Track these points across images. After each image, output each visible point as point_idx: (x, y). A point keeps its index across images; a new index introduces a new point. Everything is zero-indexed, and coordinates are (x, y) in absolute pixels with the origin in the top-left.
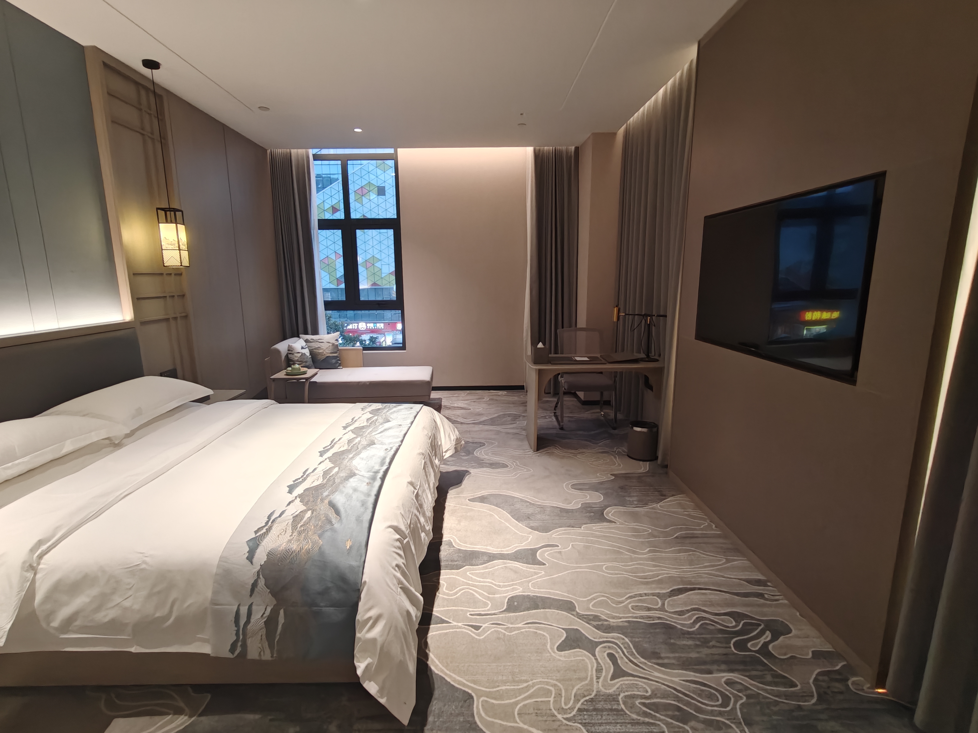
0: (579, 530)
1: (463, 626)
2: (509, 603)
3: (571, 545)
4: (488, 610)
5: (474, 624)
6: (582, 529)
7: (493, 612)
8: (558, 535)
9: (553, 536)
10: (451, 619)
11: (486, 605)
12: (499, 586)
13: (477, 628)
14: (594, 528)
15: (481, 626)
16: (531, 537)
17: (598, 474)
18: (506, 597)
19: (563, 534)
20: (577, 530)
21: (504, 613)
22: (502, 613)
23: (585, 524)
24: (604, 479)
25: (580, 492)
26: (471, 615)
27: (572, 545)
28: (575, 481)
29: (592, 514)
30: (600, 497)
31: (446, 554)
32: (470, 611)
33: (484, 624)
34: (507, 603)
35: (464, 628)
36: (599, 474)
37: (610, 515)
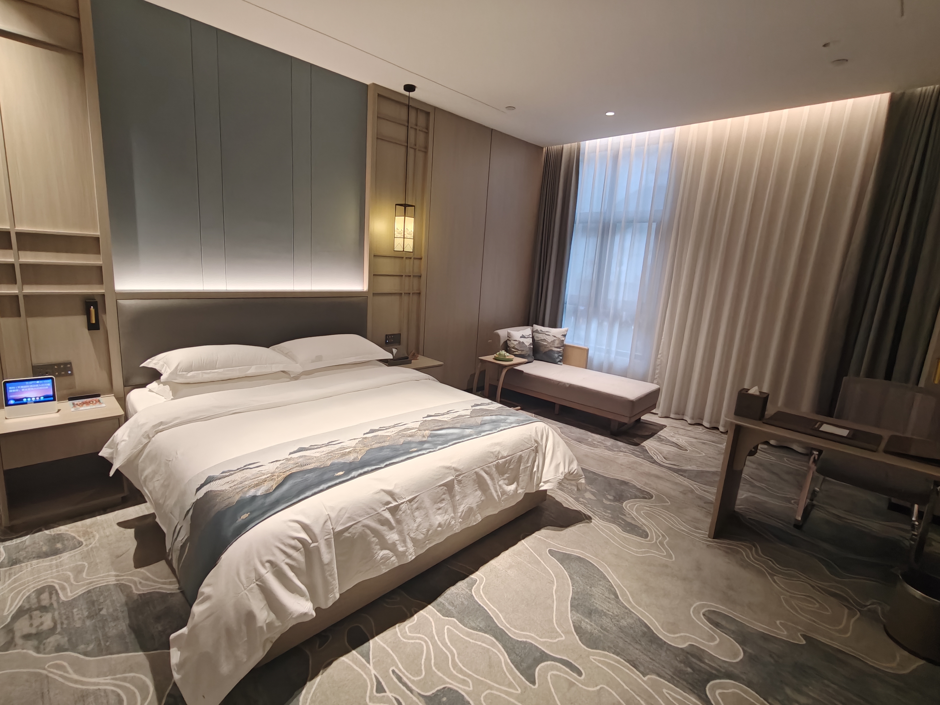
0: (638, 676)
1: (373, 676)
2: (439, 693)
3: (598, 687)
4: (413, 682)
5: (383, 683)
6: (645, 679)
7: (414, 688)
8: (599, 661)
9: (591, 658)
10: (374, 661)
11: (418, 673)
12: (455, 665)
13: (380, 689)
14: (665, 691)
15: (385, 692)
16: (564, 638)
17: (778, 622)
18: (445, 682)
19: (608, 665)
20: (635, 675)
21: (421, 698)
22: (419, 697)
23: (659, 675)
24: (783, 634)
25: (711, 628)
26: (393, 671)
27: (601, 688)
28: (722, 608)
29: (689, 670)
30: (736, 655)
31: (455, 591)
32: (397, 667)
33: (391, 692)
34: (438, 691)
35: (371, 680)
36: (781, 623)
37: (718, 692)
